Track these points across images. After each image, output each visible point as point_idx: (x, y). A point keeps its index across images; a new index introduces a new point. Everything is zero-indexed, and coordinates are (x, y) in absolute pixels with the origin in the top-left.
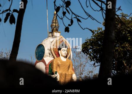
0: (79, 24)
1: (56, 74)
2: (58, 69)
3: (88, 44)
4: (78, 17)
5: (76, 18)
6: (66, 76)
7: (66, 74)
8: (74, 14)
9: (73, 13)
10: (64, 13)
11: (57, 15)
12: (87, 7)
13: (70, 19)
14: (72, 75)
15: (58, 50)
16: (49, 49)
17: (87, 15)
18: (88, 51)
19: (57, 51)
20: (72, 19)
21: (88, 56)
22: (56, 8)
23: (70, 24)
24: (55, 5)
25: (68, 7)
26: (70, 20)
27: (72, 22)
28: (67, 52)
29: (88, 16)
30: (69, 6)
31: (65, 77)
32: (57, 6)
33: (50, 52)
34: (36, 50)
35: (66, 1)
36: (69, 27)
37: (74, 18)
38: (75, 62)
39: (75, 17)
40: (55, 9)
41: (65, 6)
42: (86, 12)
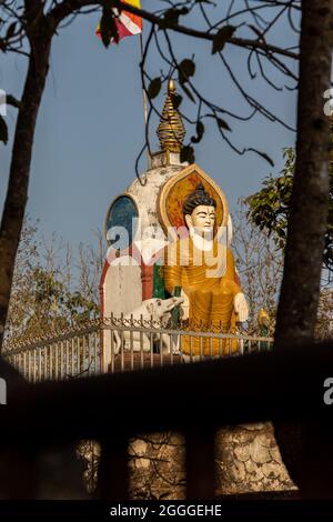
0: (224, 137)
1: (179, 295)
2: (185, 277)
3: (271, 196)
4: (219, 115)
5: (215, 116)
6: (211, 303)
7: (211, 295)
8: (208, 104)
9: (201, 99)
10: (176, 101)
11: (152, 107)
12: (253, 77)
13: (194, 119)
14: (232, 296)
15: (185, 214)
16: (154, 210)
17: (252, 105)
18: (274, 218)
19: (181, 216)
20: (202, 120)
21: (275, 234)
22: (147, 83)
23: (196, 136)
24: (143, 72)
25: (187, 81)
26: (195, 126)
27: (200, 128)
28: (215, 219)
29: (254, 109)
30: (190, 78)
31: (208, 305)
32: (153, 78)
33: (155, 220)
34: (109, 215)
35: (179, 63)
36: (193, 145)
37: (208, 115)
38: (250, 250)
39: (212, 113)
40: (144, 87)
41: (176, 75)
42: (246, 96)
